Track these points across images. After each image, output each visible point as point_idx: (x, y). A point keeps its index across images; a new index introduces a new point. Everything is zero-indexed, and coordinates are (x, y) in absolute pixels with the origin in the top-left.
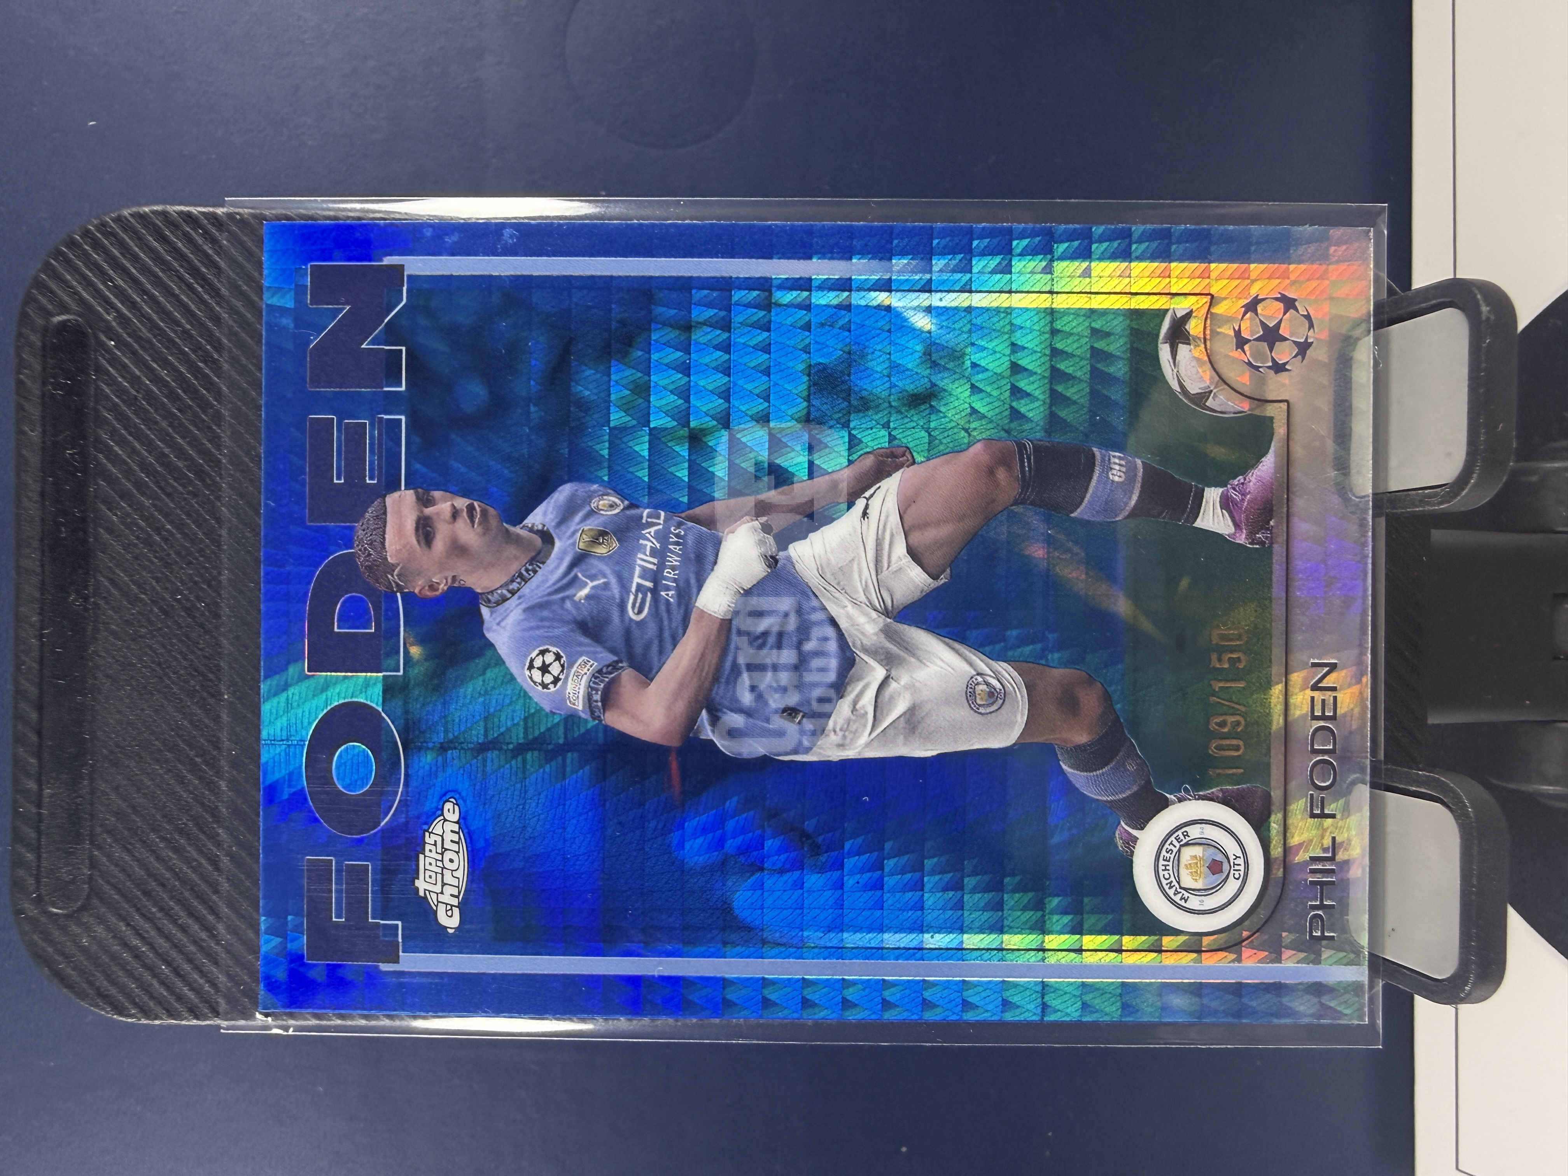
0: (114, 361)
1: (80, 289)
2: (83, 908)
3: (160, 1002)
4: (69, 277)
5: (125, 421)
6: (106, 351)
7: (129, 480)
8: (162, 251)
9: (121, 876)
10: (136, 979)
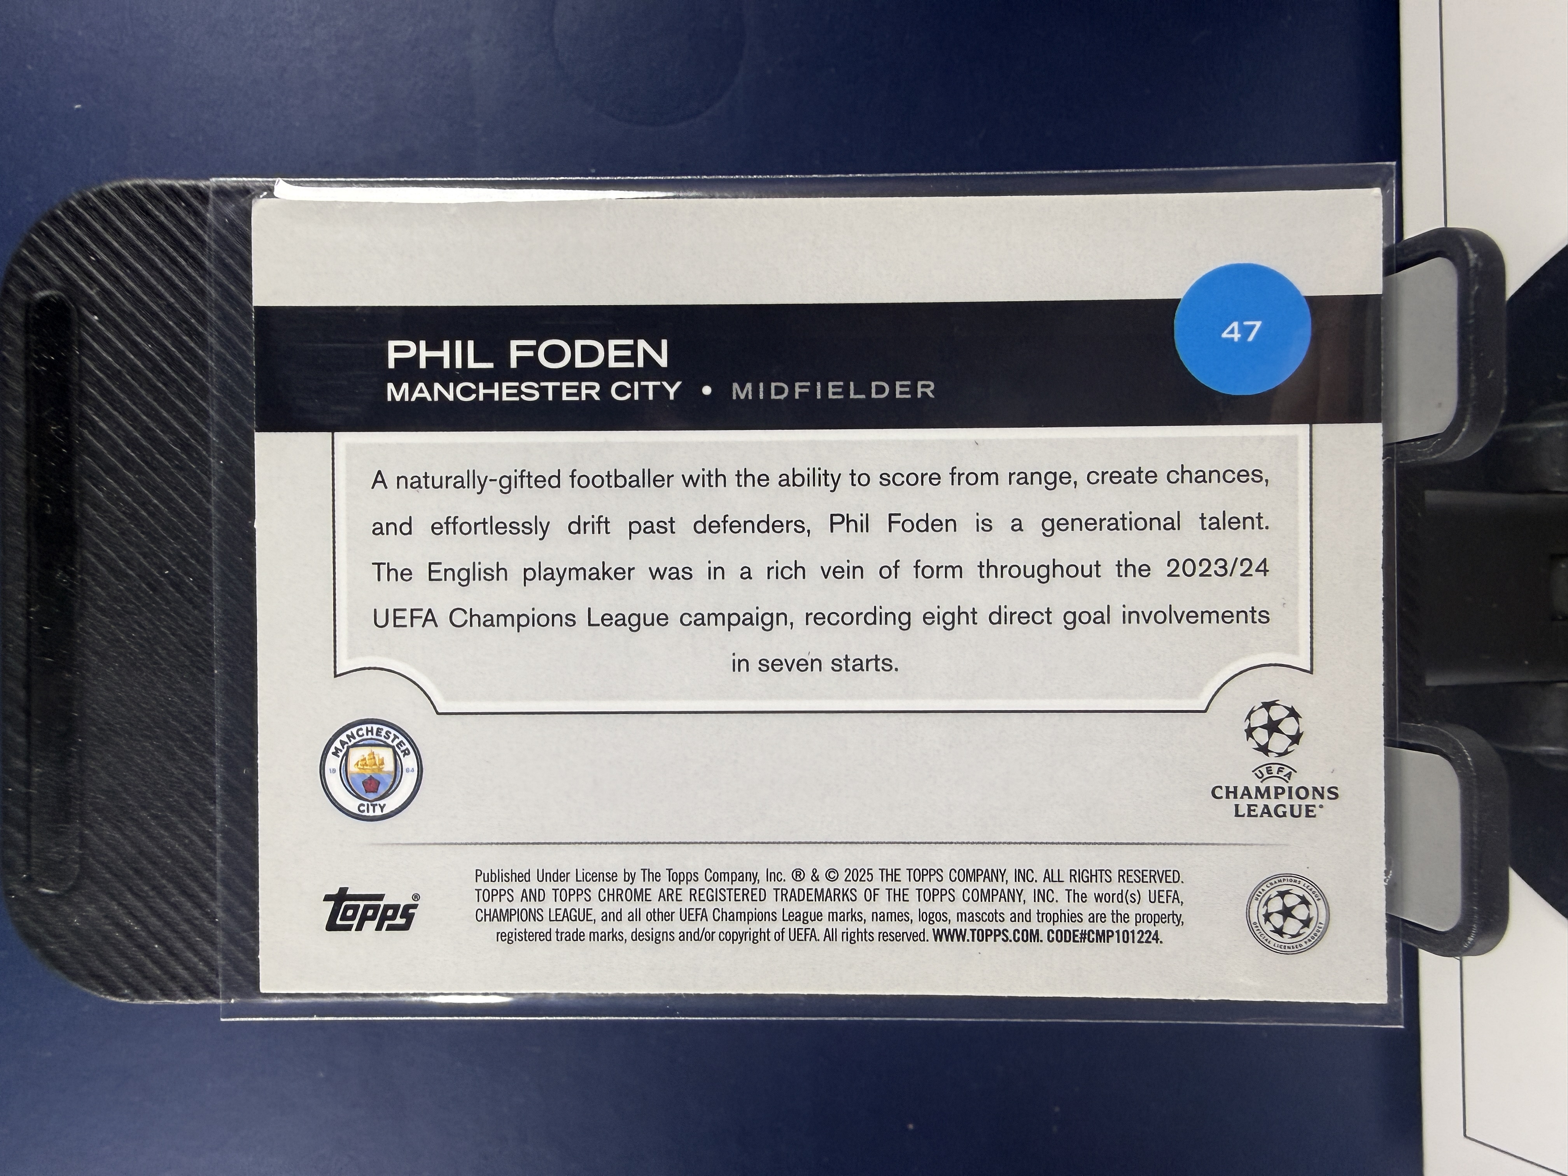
0: (97, 335)
1: (62, 264)
2: (73, 888)
3: (154, 981)
4: (51, 253)
5: (110, 397)
6: (89, 326)
7: (113, 455)
8: (145, 225)
9: (112, 854)
10: (129, 959)
